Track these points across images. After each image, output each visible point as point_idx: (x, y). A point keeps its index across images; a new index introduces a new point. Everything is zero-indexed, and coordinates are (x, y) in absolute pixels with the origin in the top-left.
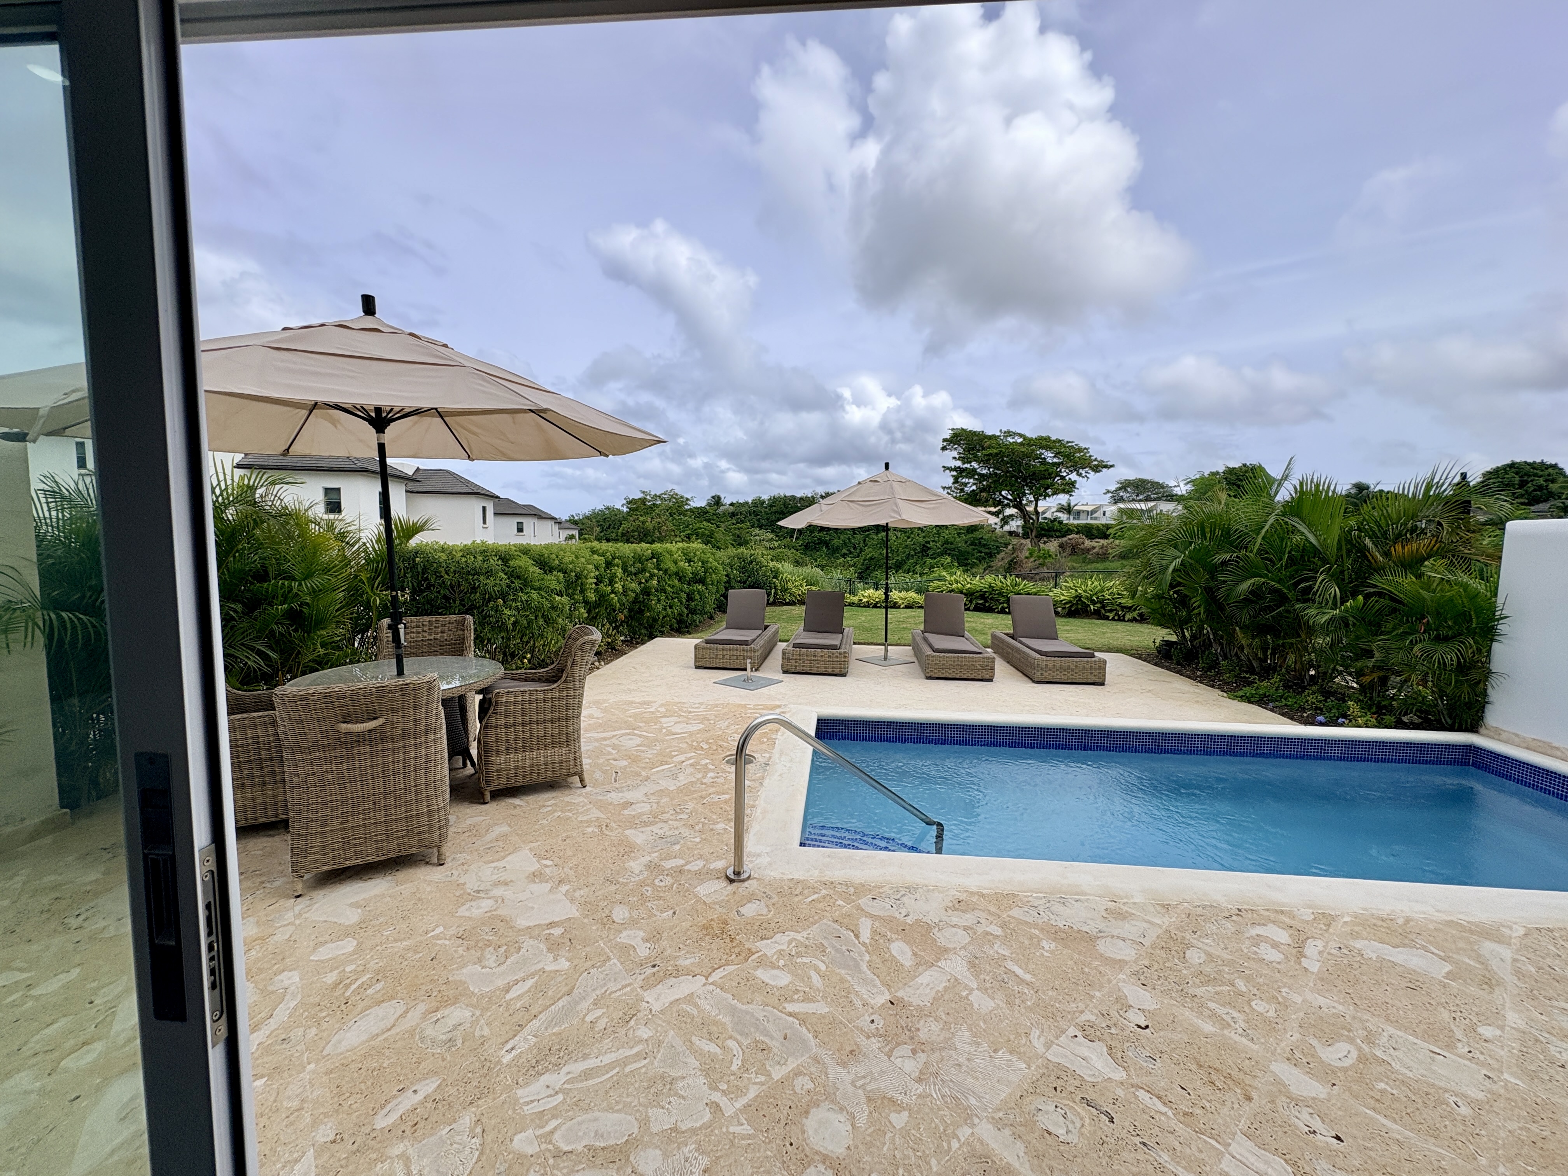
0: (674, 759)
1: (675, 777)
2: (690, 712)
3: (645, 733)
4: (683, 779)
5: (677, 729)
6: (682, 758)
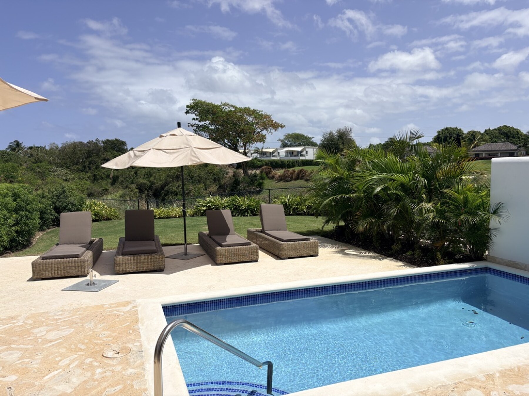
0: (60, 364)
1: (68, 381)
2: (56, 320)
3: (22, 346)
4: (76, 381)
5: (51, 336)
6: (66, 361)
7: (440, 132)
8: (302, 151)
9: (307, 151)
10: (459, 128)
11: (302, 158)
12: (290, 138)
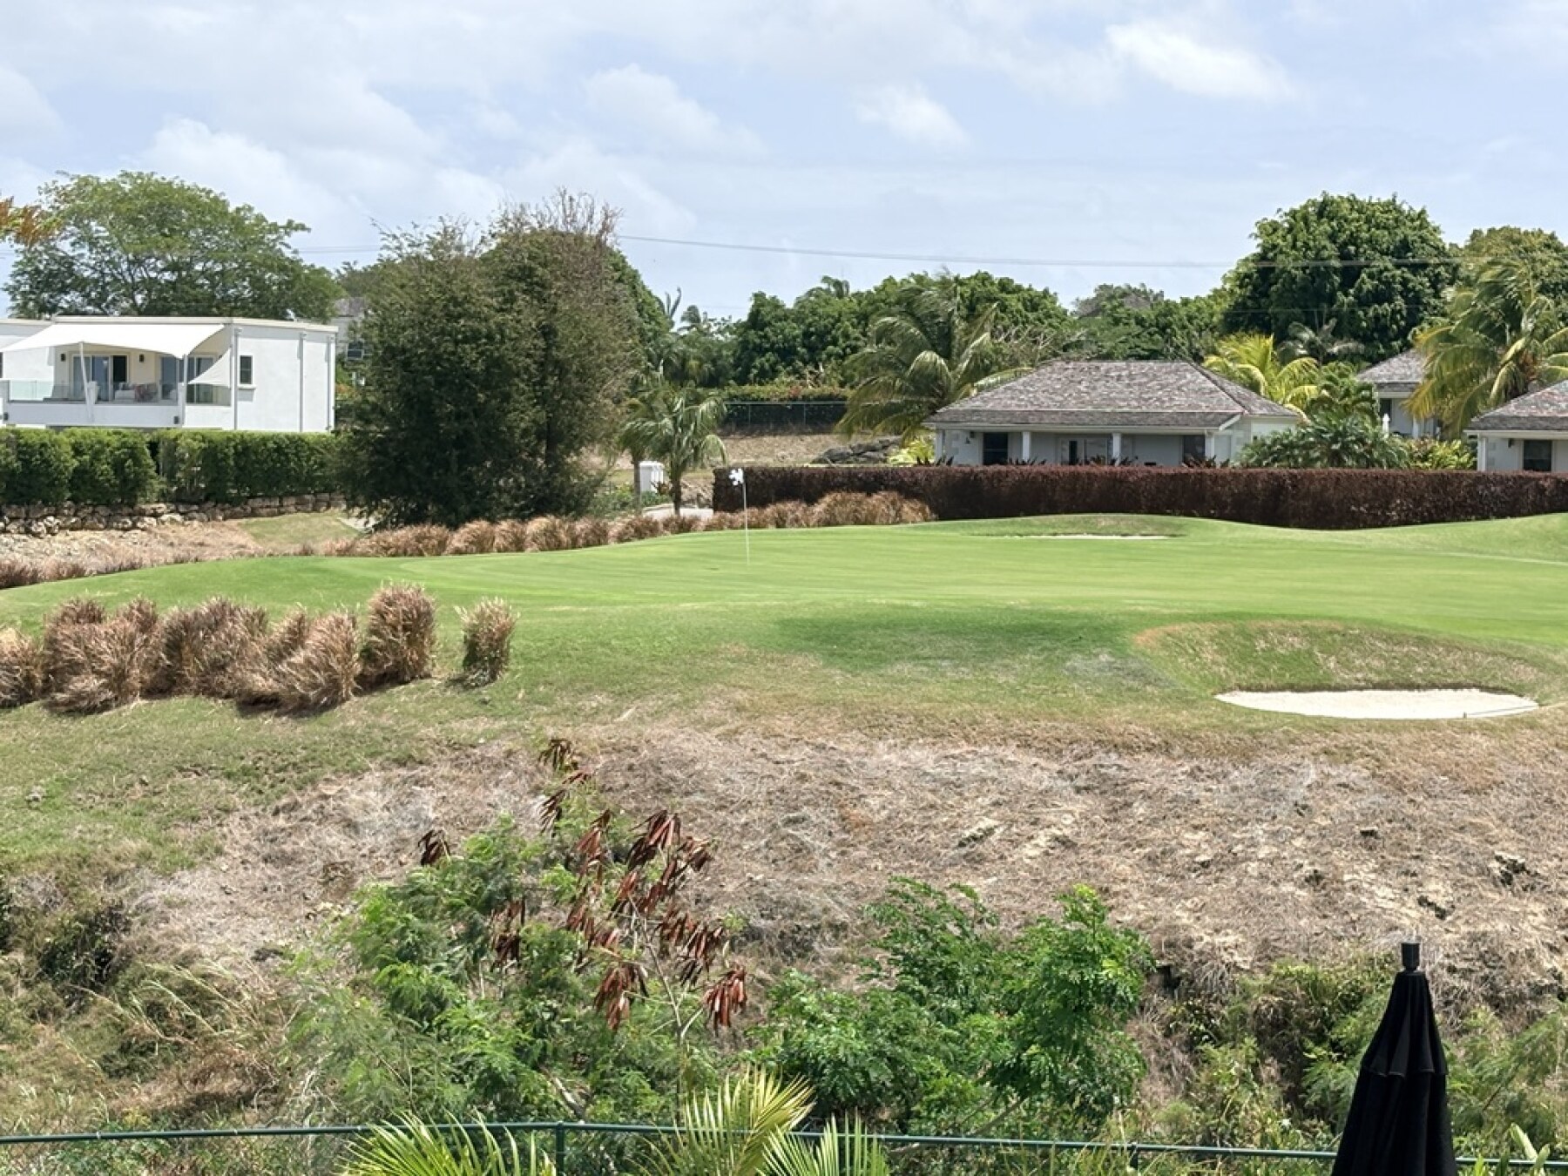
7: (1275, 227)
8: (199, 362)
9: (246, 362)
10: (1410, 203)
11: (200, 419)
12: (96, 214)
